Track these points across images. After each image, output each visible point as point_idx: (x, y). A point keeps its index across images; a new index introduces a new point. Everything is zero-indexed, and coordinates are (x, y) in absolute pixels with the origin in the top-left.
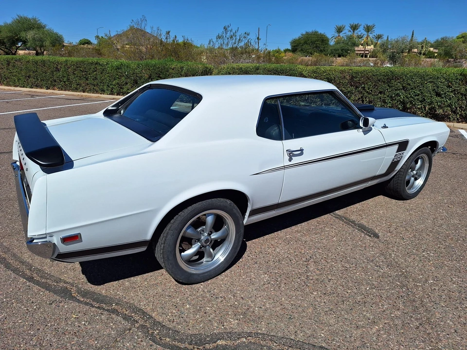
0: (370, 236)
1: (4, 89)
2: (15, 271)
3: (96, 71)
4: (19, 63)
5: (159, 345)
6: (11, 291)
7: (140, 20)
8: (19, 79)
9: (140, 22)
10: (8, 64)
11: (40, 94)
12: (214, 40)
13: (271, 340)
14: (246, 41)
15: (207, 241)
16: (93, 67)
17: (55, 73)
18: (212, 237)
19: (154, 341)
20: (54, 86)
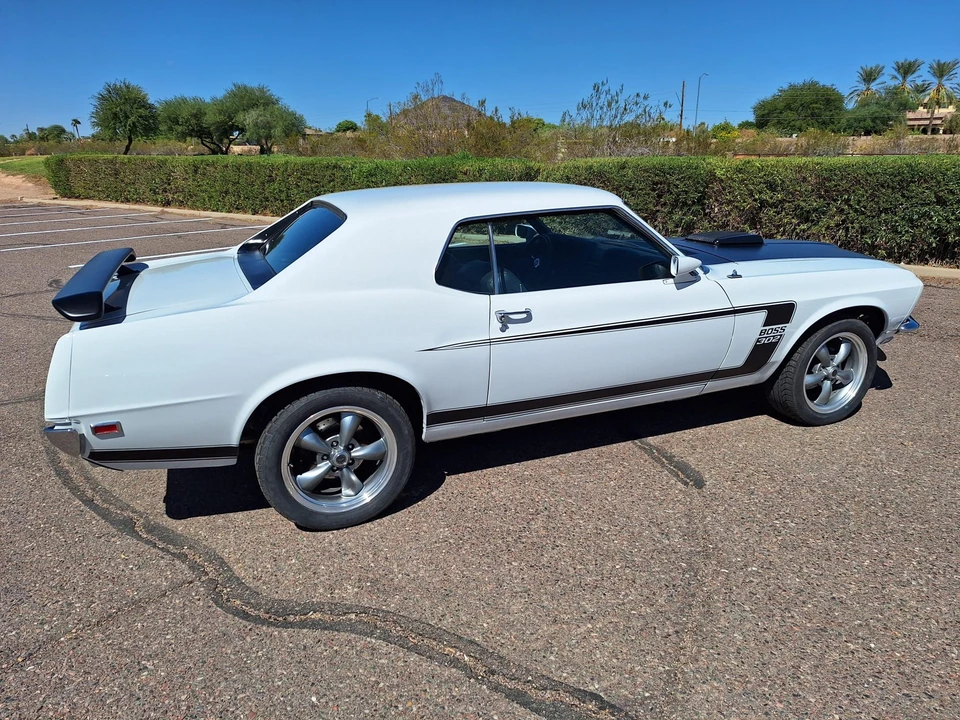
0: (686, 484)
1: (185, 215)
2: (74, 490)
3: (333, 180)
4: (212, 169)
5: (221, 607)
6: (56, 516)
7: (430, 83)
8: (211, 197)
9: (431, 87)
10: (196, 171)
11: (237, 223)
12: (573, 112)
13: (395, 622)
14: (640, 111)
15: (341, 459)
16: (329, 173)
17: (267, 185)
18: (353, 455)
19: (216, 603)
20: (266, 208)
